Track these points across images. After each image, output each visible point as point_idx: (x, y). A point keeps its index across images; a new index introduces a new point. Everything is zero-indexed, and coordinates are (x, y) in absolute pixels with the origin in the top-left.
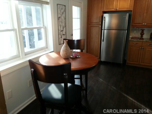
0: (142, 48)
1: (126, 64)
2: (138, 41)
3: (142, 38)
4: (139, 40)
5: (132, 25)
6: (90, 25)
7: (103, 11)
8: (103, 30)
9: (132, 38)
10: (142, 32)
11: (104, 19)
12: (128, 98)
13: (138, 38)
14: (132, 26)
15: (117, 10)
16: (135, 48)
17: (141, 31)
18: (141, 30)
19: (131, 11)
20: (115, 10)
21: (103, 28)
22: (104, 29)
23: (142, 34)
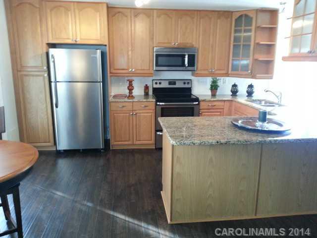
0: (133, 114)
1: (111, 148)
2: (125, 102)
3: (131, 96)
4: (126, 100)
5: (110, 73)
6: (20, 71)
7: (47, 42)
8: (53, 84)
9: (115, 97)
10: (129, 84)
11: (51, 60)
12: (117, 217)
13: (126, 96)
14: (111, 75)
15: (78, 43)
16: (122, 115)
17: (128, 82)
18: (128, 80)
19: (106, 45)
20: (74, 42)
21: (53, 79)
22: (56, 82)
23: (131, 89)
